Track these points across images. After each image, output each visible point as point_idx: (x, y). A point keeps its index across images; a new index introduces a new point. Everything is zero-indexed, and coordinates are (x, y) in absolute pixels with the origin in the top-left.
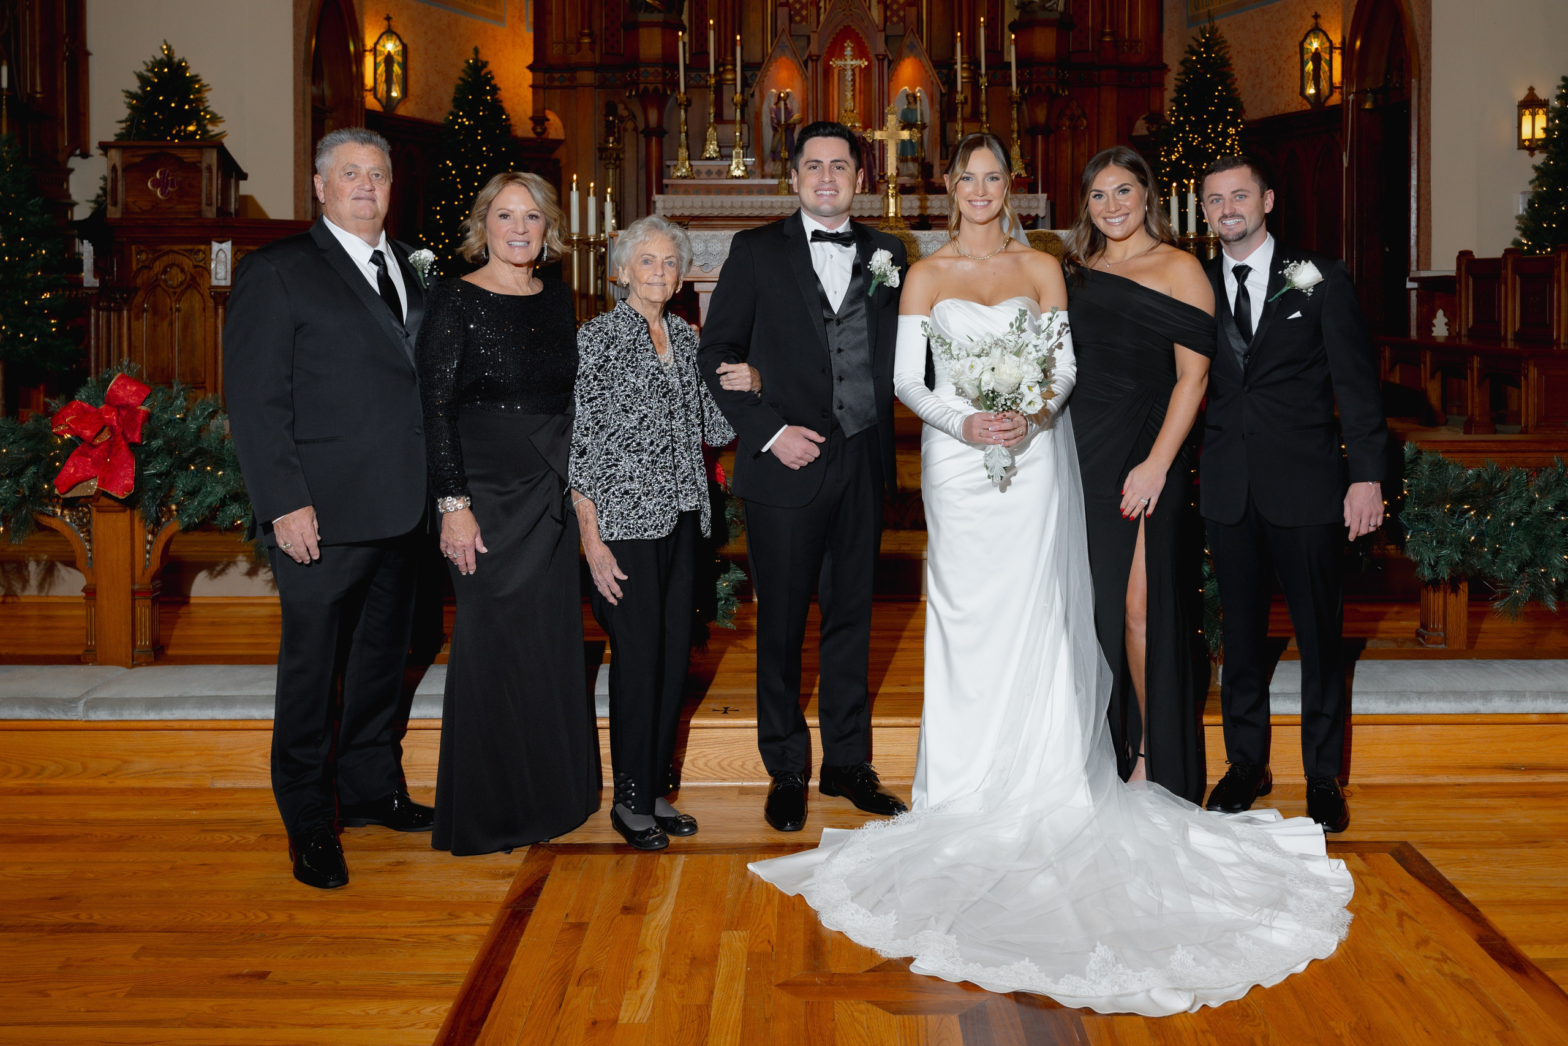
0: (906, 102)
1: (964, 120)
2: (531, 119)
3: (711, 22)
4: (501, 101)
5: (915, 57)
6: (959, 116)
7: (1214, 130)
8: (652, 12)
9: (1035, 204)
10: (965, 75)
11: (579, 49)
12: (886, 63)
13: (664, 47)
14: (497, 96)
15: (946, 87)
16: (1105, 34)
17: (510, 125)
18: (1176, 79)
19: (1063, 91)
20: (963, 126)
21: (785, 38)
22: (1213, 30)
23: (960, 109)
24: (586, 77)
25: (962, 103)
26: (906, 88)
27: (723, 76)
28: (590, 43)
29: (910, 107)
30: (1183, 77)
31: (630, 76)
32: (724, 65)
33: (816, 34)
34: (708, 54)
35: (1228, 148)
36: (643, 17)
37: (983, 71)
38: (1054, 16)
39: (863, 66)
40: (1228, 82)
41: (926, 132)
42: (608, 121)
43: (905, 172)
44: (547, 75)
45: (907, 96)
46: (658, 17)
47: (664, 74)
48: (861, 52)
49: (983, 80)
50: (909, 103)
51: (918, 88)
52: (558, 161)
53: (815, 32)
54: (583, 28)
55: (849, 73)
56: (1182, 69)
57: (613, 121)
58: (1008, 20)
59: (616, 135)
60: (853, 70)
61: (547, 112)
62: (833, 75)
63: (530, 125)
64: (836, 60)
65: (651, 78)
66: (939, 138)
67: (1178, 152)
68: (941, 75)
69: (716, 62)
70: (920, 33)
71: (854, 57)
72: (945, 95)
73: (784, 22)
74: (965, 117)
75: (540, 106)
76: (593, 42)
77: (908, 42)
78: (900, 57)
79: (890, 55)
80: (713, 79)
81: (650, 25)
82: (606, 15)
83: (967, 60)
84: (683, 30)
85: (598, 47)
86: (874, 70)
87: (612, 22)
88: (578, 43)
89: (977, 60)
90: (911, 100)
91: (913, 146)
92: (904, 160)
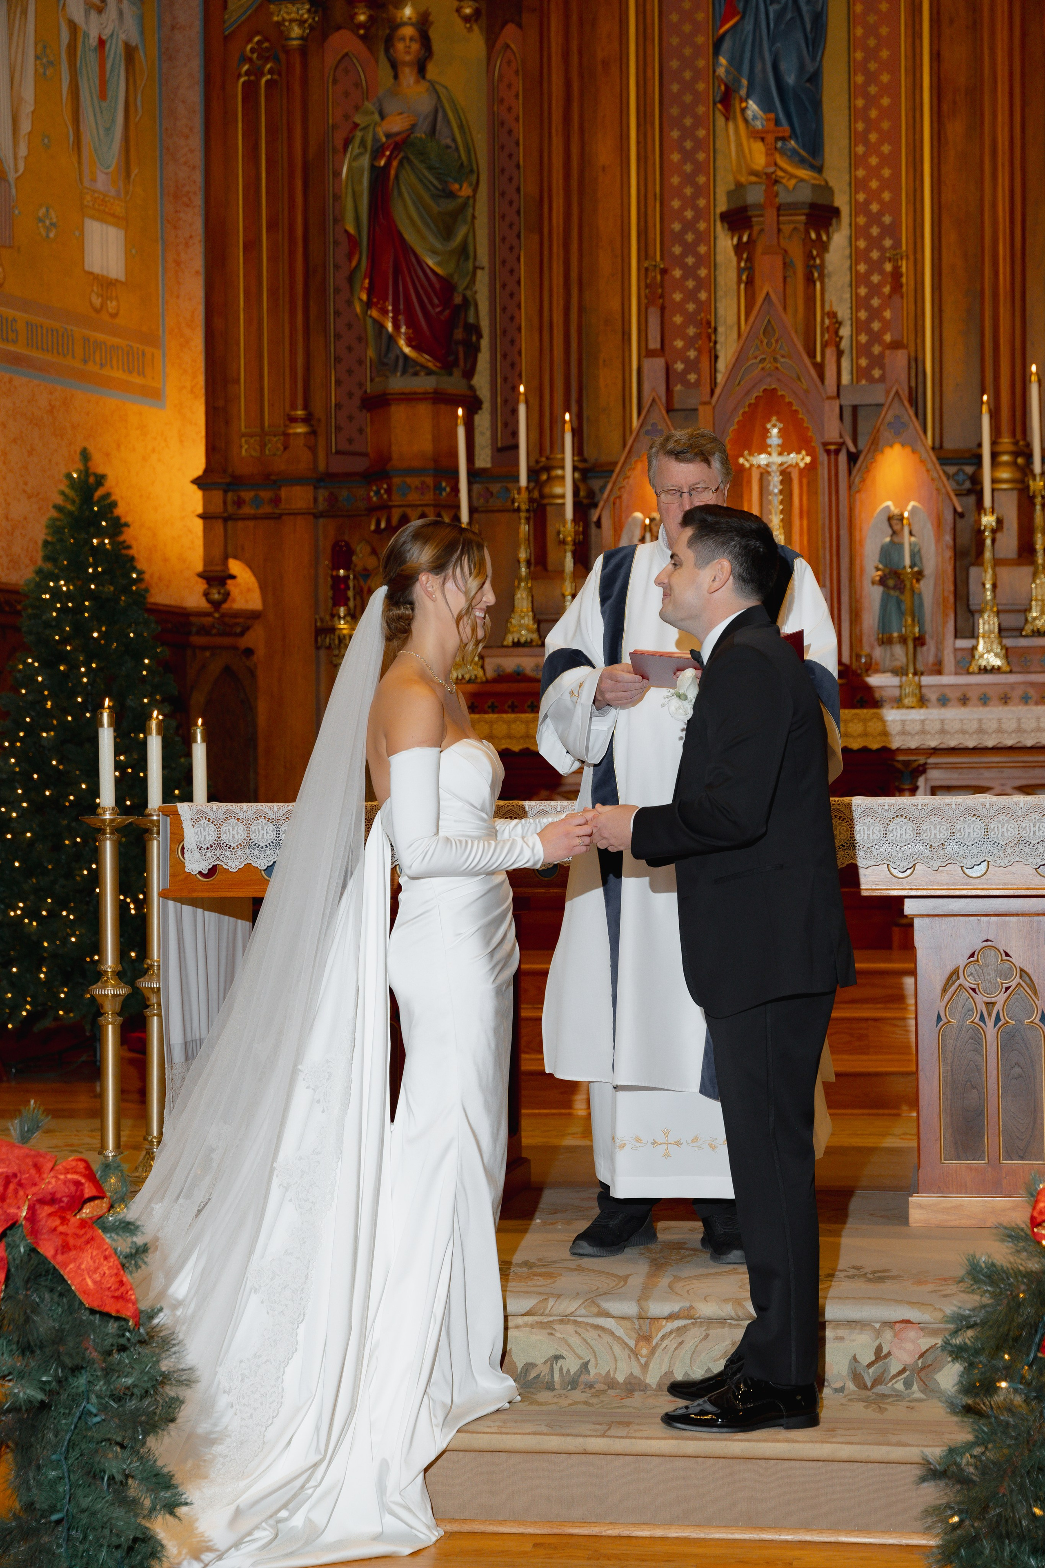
0: (890, 532)
1: (997, 562)
2: (200, 575)
3: (522, 389)
4: (129, 547)
5: (903, 445)
6: (988, 555)
8: (416, 374)
10: (1003, 476)
11: (285, 448)
12: (843, 457)
13: (436, 439)
14: (121, 538)
15: (972, 500)
17: (147, 590)
20: (994, 575)
21: (659, 415)
23: (988, 542)
24: (300, 497)
25: (994, 532)
26: (889, 503)
27: (547, 490)
28: (306, 434)
29: (896, 539)
31: (377, 493)
32: (548, 469)
33: (708, 408)
34: (516, 447)
36: (398, 383)
37: (1037, 467)
39: (802, 465)
41: (927, 589)
42: (336, 579)
43: (888, 664)
44: (230, 495)
45: (890, 519)
46: (424, 383)
47: (438, 488)
48: (796, 438)
49: (1037, 485)
50: (894, 533)
51: (912, 504)
52: (249, 652)
53: (709, 403)
54: (294, 407)
55: (775, 479)
57: (346, 578)
59: (351, 604)
60: (786, 474)
61: (230, 561)
62: (749, 482)
63: (202, 586)
64: (751, 454)
65: (413, 497)
66: (952, 599)
68: (961, 477)
69: (532, 463)
70: (915, 399)
71: (785, 449)
72: (962, 515)
73: (655, 385)
74: (1002, 554)
75: (218, 552)
76: (313, 433)
77: (889, 418)
78: (876, 446)
79: (855, 442)
80: (524, 495)
81: (410, 398)
82: (338, 382)
83: (1010, 448)
84: (473, 405)
85: (322, 442)
86: (823, 472)
87: (350, 395)
88: (286, 435)
89: (1029, 445)
90: (897, 527)
91: (901, 614)
92: (885, 641)
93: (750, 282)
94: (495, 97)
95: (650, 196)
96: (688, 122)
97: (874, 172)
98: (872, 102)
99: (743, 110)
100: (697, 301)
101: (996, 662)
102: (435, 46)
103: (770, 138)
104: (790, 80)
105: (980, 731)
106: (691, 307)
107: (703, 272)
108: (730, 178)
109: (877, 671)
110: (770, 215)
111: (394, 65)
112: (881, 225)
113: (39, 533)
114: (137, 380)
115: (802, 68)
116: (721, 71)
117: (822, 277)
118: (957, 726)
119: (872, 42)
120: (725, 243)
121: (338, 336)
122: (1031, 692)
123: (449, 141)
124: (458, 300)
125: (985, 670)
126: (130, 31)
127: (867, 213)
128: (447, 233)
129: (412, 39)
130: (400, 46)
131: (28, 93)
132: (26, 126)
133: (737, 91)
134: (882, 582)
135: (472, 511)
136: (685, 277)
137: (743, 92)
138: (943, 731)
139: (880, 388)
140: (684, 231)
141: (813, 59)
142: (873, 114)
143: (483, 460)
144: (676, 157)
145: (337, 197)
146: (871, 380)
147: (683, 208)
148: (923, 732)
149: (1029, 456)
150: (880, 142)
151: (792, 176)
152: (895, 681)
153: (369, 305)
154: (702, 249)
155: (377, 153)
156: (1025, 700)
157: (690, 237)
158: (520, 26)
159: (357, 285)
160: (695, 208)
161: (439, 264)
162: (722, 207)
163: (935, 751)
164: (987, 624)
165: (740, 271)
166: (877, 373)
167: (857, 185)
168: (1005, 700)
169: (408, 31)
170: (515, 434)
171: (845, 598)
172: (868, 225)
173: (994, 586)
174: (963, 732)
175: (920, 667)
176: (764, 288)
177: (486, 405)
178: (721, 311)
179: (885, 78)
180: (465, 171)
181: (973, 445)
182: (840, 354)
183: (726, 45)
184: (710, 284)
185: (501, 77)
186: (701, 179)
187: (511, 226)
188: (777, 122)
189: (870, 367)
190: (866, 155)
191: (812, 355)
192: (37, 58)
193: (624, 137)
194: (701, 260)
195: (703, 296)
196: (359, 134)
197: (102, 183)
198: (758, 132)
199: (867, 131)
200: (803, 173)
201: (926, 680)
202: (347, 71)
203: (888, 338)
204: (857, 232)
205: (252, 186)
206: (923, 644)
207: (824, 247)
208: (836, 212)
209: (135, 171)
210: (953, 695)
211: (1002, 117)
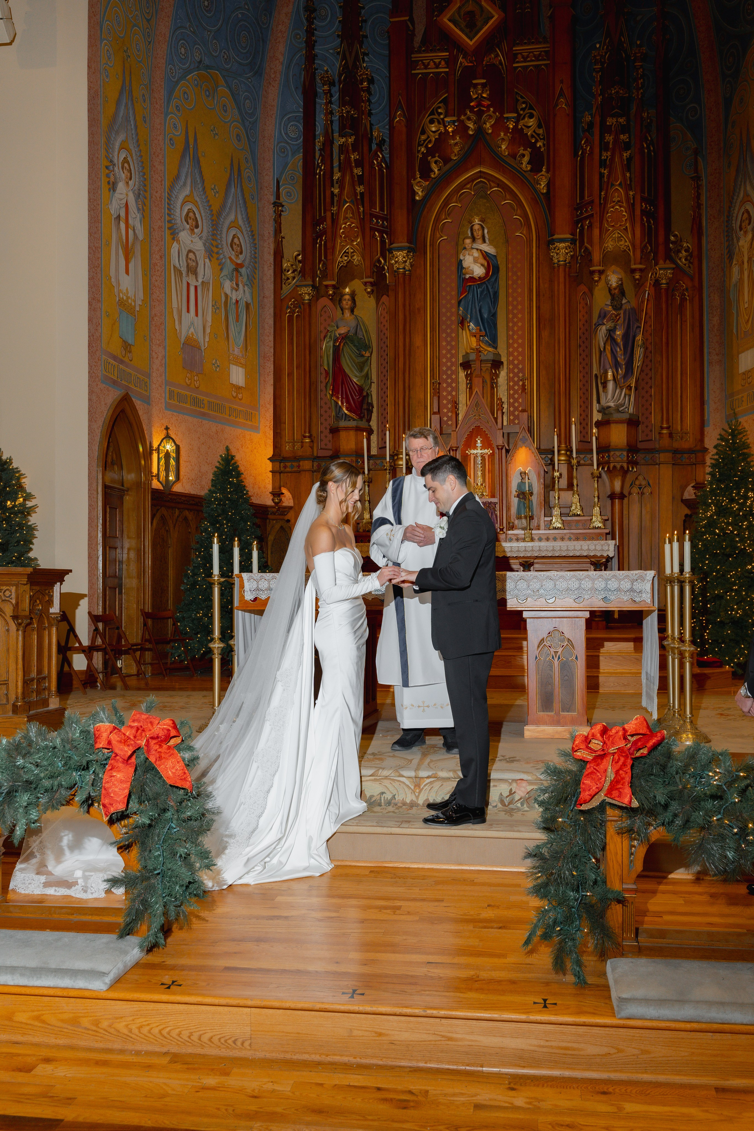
0: (521, 478)
1: (560, 490)
2: (270, 493)
3: (388, 426)
4: (243, 482)
5: (526, 447)
6: (556, 487)
7: (738, 494)
8: (349, 420)
9: (607, 548)
10: (563, 458)
11: (302, 447)
12: (504, 451)
13: (356, 444)
14: (240, 478)
15: (551, 467)
16: (662, 428)
17: (249, 498)
18: (711, 459)
19: (633, 468)
20: (559, 494)
22: (738, 424)
23: (557, 482)
24: (307, 465)
25: (559, 478)
26: (521, 468)
27: (396, 463)
28: (310, 442)
30: (716, 457)
32: (397, 455)
33: (455, 433)
34: (386, 447)
35: (749, 507)
36: (343, 424)
37: (574, 456)
38: (626, 416)
39: (489, 454)
40: (748, 460)
41: (534, 499)
44: (282, 464)
45: (521, 473)
46: (352, 424)
47: (357, 462)
48: (487, 444)
49: (574, 462)
50: (523, 479)
51: (529, 468)
53: (455, 431)
54: (305, 432)
55: (480, 458)
56: (715, 451)
58: (595, 420)
60: (483, 457)
61: (282, 488)
62: (470, 460)
63: (271, 497)
64: (471, 449)
66: (543, 503)
67: (712, 510)
68: (547, 459)
69: (391, 453)
70: (530, 431)
71: (482, 448)
72: (547, 472)
73: (436, 425)
74: (561, 487)
75: (277, 485)
76: (312, 441)
77: (521, 437)
78: (516, 447)
79: (508, 446)
80: (388, 464)
81: (347, 429)
82: (321, 424)
83: (565, 448)
84: (370, 432)
85: (315, 445)
86: (497, 456)
87: (326, 428)
88: (302, 442)
89: (571, 448)
90: (523, 477)
91: (525, 508)
92: (519, 518)
93: (471, 388)
94: (379, 322)
95: (435, 357)
96: (449, 331)
97: (516, 349)
98: (515, 324)
99: (468, 326)
100: (452, 395)
101: (559, 525)
102: (357, 303)
103: (478, 336)
104: (486, 316)
105: (553, 550)
106: (449, 397)
107: (454, 385)
108: (464, 351)
109: (516, 529)
110: (478, 363)
111: (342, 310)
112: (518, 368)
113: (211, 476)
114: (249, 422)
115: (490, 311)
116: (460, 312)
117: (497, 387)
118: (545, 548)
119: (515, 303)
120: (462, 374)
121: (321, 407)
122: (572, 536)
123: (362, 337)
124: (365, 394)
125: (555, 528)
126: (248, 298)
127: (513, 364)
128: (361, 369)
129: (348, 300)
130: (344, 302)
131: (209, 319)
132: (208, 330)
133: (466, 319)
134: (518, 496)
135: (369, 470)
136: (447, 387)
137: (468, 320)
138: (540, 550)
139: (518, 426)
140: (447, 370)
141: (494, 308)
142: (516, 328)
143: (374, 451)
144: (444, 344)
145: (321, 357)
146: (514, 424)
147: (447, 362)
148: (533, 550)
149: (571, 451)
150: (518, 339)
151: (486, 350)
152: (523, 532)
153: (332, 395)
154: (454, 377)
155: (335, 341)
156: (570, 539)
157: (449, 372)
158: (388, 296)
159: (328, 388)
160: (451, 362)
161: (357, 381)
162: (461, 361)
163: (537, 557)
164: (556, 512)
165: (467, 384)
166: (516, 422)
167: (509, 354)
168: (562, 539)
169: (347, 297)
170: (385, 443)
171: (504, 502)
172: (514, 368)
173: (559, 498)
174: (547, 550)
175: (532, 527)
176: (476, 389)
177: (375, 432)
178: (460, 399)
179: (520, 316)
180: (367, 347)
181: (551, 448)
182: (503, 413)
183: (462, 303)
184: (457, 389)
185: (381, 314)
186: (453, 352)
187: (384, 368)
188: (480, 330)
189: (514, 420)
190: (513, 343)
191: (493, 414)
192: (213, 306)
193: (425, 335)
194: (453, 381)
195: (454, 393)
196: (329, 334)
197: (237, 351)
198: (473, 333)
199: (513, 335)
200: (490, 349)
201: (534, 532)
202: (325, 312)
203: (520, 409)
204: (510, 371)
205: (291, 353)
206: (533, 519)
207: (497, 376)
208: (502, 363)
209: (249, 348)
210: (544, 537)
211: (562, 330)
